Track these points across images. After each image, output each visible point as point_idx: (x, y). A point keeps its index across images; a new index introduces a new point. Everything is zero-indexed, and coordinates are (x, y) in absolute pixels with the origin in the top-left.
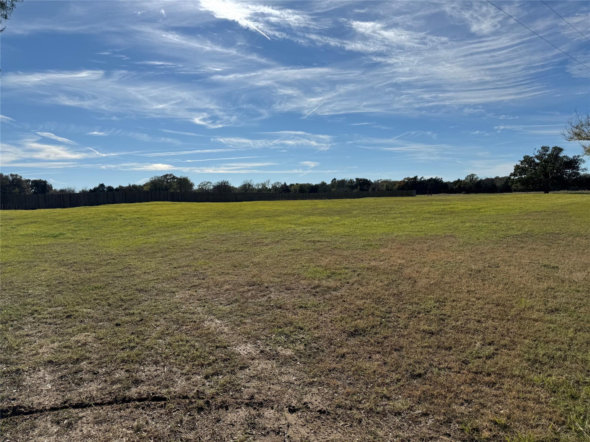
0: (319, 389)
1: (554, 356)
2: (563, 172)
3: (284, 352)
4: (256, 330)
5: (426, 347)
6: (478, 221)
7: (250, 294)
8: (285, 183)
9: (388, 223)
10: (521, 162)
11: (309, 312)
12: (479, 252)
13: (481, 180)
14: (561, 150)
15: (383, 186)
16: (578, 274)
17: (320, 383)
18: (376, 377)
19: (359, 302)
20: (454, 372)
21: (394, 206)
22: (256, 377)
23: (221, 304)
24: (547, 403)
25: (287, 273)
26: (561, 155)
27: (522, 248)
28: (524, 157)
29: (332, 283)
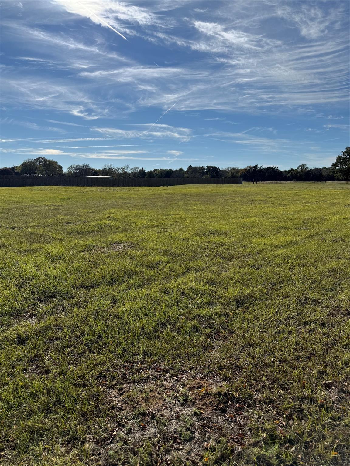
8: (143, 168)
10: (344, 153)
13: (311, 170)
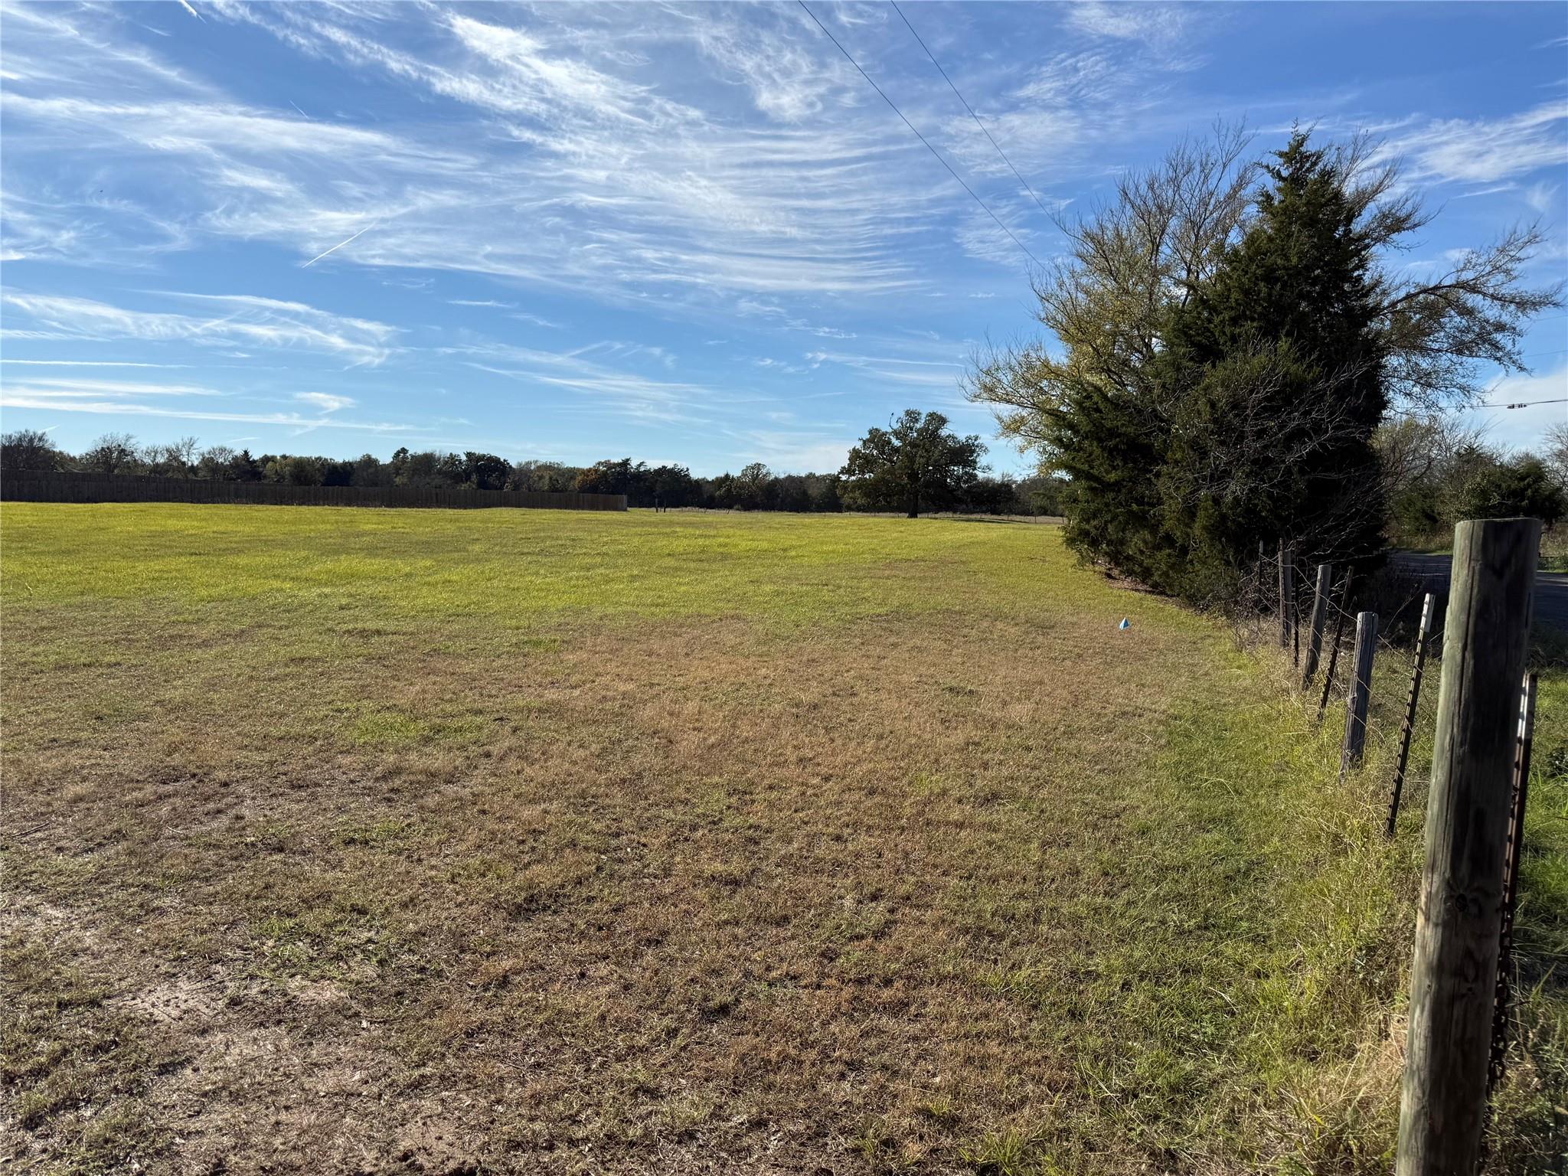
0: (443, 1100)
1: (1014, 914)
2: (946, 471)
3: (311, 993)
4: (203, 932)
5: (727, 922)
6: (788, 579)
7: (165, 810)
8: (246, 453)
9: (573, 582)
10: (864, 442)
11: (378, 858)
12: (805, 659)
13: (777, 479)
14: (942, 421)
15: (541, 478)
16: (1018, 707)
17: (442, 1078)
18: (611, 1034)
19: (529, 813)
20: (805, 987)
21: (581, 534)
22: (224, 1093)
23: (60, 850)
24: (1027, 1038)
25: (288, 733)
26: (944, 432)
27: (895, 645)
28: (870, 432)
29: (439, 760)
